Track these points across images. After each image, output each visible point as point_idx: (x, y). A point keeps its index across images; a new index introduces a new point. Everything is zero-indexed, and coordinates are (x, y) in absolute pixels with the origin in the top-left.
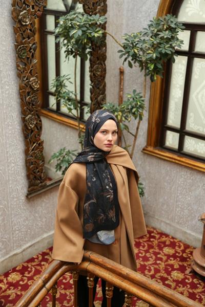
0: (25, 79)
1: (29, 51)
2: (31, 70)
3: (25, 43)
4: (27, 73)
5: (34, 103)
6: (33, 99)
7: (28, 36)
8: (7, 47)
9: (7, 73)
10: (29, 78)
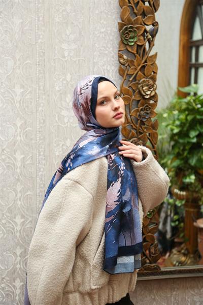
0: (131, 79)
1: (143, 35)
2: (144, 67)
3: (136, 22)
4: (136, 69)
5: (144, 120)
6: (142, 113)
7: (144, 11)
8: (109, 29)
9: (105, 67)
10: (137, 78)
